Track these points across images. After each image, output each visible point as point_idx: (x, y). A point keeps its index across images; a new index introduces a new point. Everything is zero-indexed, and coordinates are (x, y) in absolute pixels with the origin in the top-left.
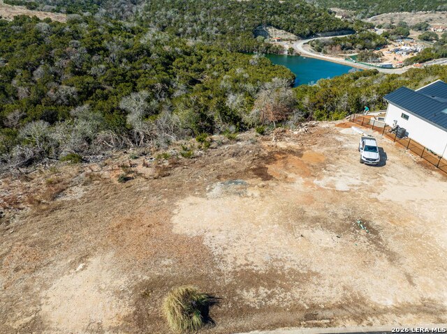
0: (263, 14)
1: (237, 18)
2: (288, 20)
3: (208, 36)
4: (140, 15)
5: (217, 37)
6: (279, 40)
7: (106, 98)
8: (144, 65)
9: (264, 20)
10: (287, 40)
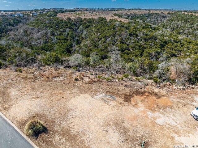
3: (196, 35)
4: (164, 23)
7: (128, 54)
8: (151, 43)
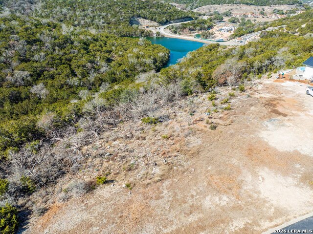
0: (133, 9)
1: (117, 13)
2: (151, 12)
3: (97, 26)
4: (40, 12)
5: (104, 27)
6: (147, 27)
7: (52, 77)
8: (72, 50)
9: (135, 13)
10: (153, 27)
